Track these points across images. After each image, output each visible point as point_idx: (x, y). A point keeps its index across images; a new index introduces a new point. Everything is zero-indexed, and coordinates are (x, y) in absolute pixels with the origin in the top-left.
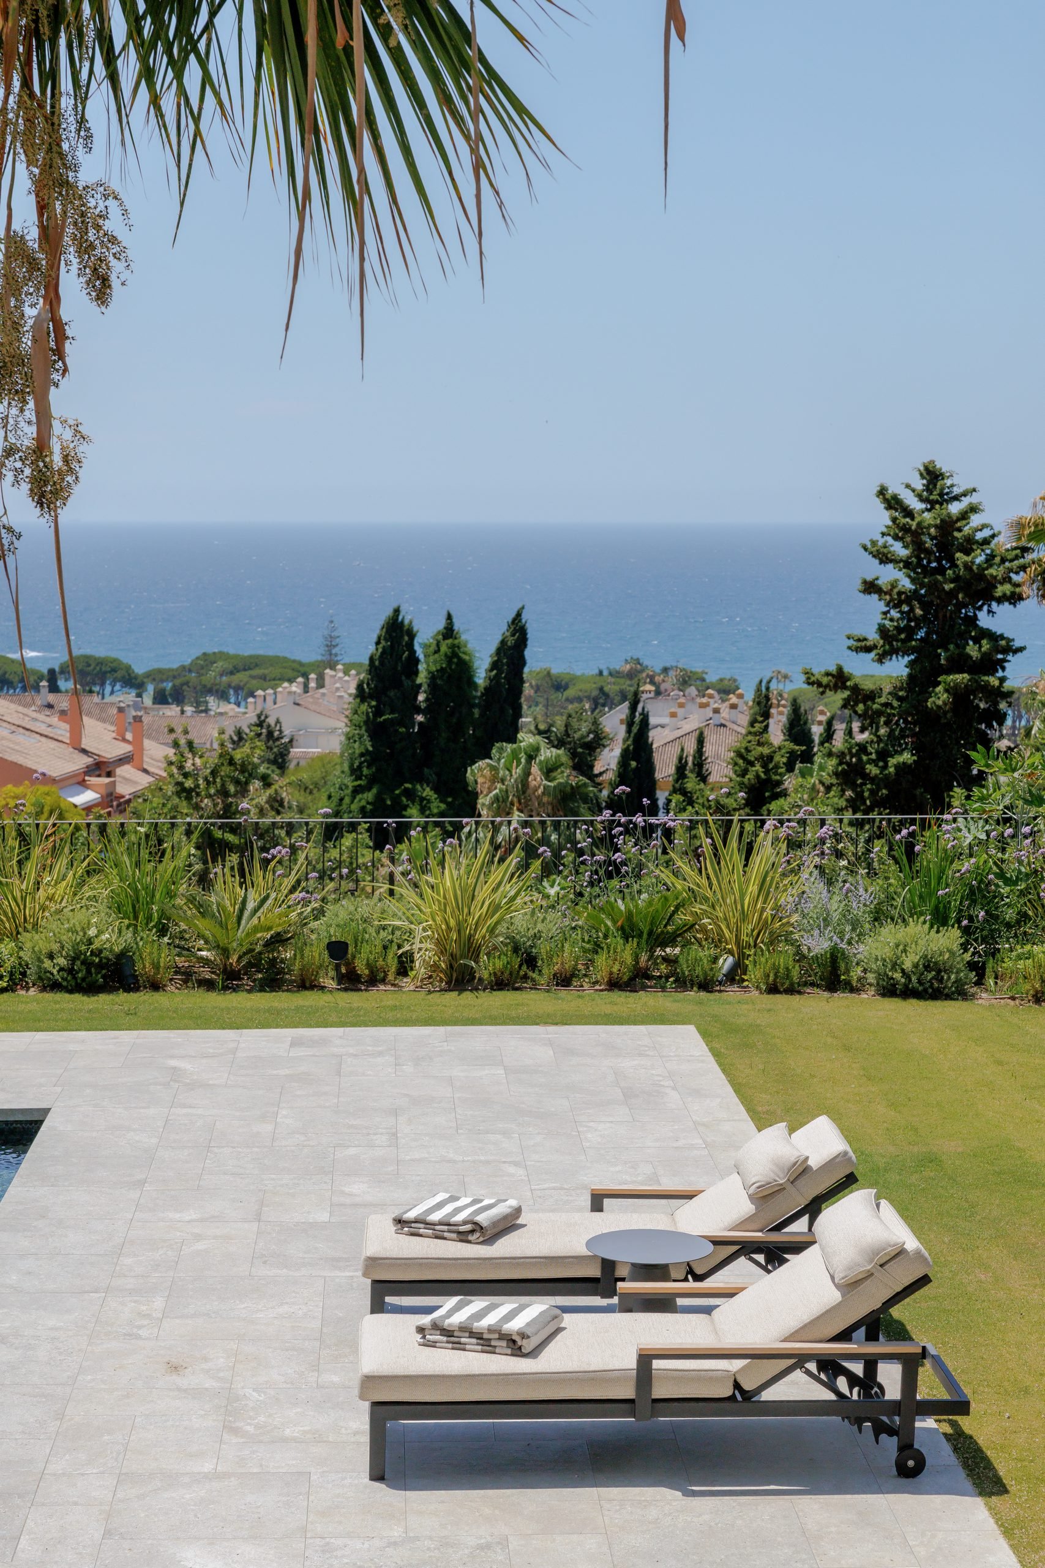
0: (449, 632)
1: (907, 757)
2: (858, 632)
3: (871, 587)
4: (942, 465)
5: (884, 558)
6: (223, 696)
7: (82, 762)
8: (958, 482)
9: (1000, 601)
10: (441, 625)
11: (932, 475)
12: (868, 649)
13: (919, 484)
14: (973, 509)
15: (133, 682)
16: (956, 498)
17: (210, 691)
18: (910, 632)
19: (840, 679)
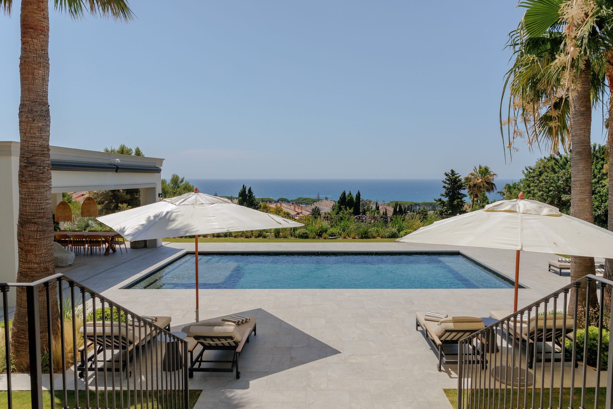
0: (350, 194)
1: (450, 211)
2: (442, 193)
3: (444, 187)
4: (454, 170)
5: (445, 183)
6: (302, 204)
7: (296, 213)
8: (456, 172)
9: (462, 189)
10: (349, 193)
11: (452, 171)
12: (443, 196)
13: (450, 172)
14: (460, 176)
15: (289, 202)
16: (456, 174)
17: (300, 203)
18: (449, 193)
19: (440, 200)
